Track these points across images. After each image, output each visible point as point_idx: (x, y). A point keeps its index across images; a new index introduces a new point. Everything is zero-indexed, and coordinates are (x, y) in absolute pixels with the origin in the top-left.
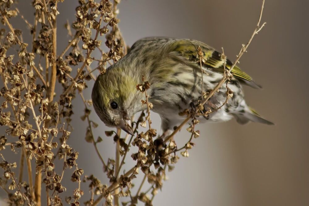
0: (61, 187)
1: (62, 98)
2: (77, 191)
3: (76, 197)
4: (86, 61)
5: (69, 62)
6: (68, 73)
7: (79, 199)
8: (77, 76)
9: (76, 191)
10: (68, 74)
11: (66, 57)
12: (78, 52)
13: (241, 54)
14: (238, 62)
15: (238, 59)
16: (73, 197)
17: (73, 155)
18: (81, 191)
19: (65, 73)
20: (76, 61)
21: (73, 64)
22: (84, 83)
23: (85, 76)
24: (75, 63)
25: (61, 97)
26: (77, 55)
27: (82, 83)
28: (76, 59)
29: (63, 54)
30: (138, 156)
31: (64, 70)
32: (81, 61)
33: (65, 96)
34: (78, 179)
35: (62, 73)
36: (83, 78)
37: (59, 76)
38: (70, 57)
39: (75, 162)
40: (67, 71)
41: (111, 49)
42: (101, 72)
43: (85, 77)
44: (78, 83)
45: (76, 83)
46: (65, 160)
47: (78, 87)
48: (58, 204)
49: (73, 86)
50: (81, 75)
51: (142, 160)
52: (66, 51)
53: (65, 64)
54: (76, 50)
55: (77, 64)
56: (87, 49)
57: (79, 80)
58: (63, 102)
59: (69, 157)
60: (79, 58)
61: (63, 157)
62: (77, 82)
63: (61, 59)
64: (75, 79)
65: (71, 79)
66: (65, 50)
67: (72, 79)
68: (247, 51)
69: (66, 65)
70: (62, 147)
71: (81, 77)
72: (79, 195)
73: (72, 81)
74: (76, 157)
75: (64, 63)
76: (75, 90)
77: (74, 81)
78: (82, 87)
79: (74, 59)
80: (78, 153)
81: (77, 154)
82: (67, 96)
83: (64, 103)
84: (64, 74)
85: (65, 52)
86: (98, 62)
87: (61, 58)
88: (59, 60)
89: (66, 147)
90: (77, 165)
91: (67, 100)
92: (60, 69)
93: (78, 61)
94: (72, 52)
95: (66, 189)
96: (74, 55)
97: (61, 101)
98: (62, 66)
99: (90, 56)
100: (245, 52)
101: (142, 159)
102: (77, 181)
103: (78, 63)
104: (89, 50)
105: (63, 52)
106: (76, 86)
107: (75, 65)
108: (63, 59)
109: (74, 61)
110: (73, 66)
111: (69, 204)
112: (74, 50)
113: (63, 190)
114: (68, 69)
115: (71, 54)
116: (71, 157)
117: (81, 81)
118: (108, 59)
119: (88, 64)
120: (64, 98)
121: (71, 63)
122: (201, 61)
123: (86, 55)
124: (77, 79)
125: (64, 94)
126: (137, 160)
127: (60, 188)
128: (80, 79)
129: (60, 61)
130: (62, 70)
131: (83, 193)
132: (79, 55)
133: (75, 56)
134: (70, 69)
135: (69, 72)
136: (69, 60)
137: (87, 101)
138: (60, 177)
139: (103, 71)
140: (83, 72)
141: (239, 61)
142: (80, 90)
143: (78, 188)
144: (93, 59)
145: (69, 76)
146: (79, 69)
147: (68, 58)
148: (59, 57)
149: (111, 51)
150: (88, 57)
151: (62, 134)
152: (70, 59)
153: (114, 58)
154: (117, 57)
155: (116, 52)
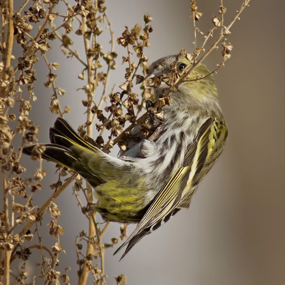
0: (20, 167)
1: (20, 62)
2: (38, 170)
3: (37, 178)
4: (48, 16)
5: (29, 19)
6: (26, 32)
7: (40, 181)
8: (38, 35)
9: (36, 171)
11: (26, 13)
12: (40, 6)
13: (243, 8)
14: (237, 18)
15: (239, 15)
16: (34, 179)
17: (33, 128)
18: (43, 171)
19: (24, 31)
20: (37, 17)
21: (34, 21)
22: (46, 43)
23: (47, 34)
24: (35, 20)
25: (19, 60)
26: (38, 10)
27: (44, 43)
28: (37, 15)
29: (22, 9)
30: (112, 124)
31: (22, 28)
32: (43, 18)
33: (23, 59)
34: (39, 157)
35: (20, 32)
36: (46, 37)
37: (17, 35)
38: (30, 12)
39: (34, 137)
41: (78, 3)
42: (67, 30)
43: (48, 36)
44: (39, 44)
45: (37, 44)
46: (24, 135)
47: (39, 48)
48: (17, 187)
49: (33, 47)
50: (42, 34)
51: (117, 130)
52: (25, 5)
53: (24, 20)
54: (37, 4)
55: (38, 21)
56: (49, 3)
57: (40, 40)
58: (21, 66)
59: (28, 131)
60: (41, 14)
61: (21, 132)
62: (38, 42)
63: (19, 15)
64: (35, 39)
65: (31, 38)
66: (23, 5)
67: (32, 38)
68: (249, 5)
69: (25, 22)
70: (19, 119)
71: (43, 36)
72: (40, 175)
73: (31, 41)
74: (36, 131)
75: (22, 20)
76: (36, 51)
77: (35, 41)
78: (44, 48)
79: (35, 15)
80: (38, 126)
81: (37, 128)
82: (26, 59)
83: (23, 67)
84: (23, 33)
85: (23, 7)
86: (63, 18)
87: (18, 14)
88: (16, 17)
89: (24, 120)
90: (37, 140)
91: (27, 64)
92: (17, 27)
93: (40, 17)
94: (33, 7)
95: (25, 169)
96: (34, 10)
97: (19, 65)
98: (19, 24)
99: (52, 11)
100: (247, 6)
101: (117, 129)
102: (38, 159)
103: (39, 19)
104: (51, 3)
105: (22, 7)
106: (37, 47)
107: (36, 22)
108: (20, 15)
109: (35, 17)
110: (33, 23)
111: (29, 186)
112: (35, 4)
113: (22, 171)
114: (27, 27)
115: (31, 9)
116: (30, 131)
117: (44, 41)
118: (75, 14)
119: (50, 21)
120: (23, 61)
121: (31, 19)
122: (194, 16)
123: (48, 9)
125: (22, 56)
126: (111, 129)
127: (18, 168)
128: (42, 38)
129: (17, 17)
130: (20, 28)
131: (45, 174)
132: (41, 10)
133: (36, 11)
134: (30, 27)
135: (28, 31)
136: (29, 16)
137: (51, 64)
138: (18, 155)
139: (69, 28)
140: (45, 31)
141: (239, 17)
142: (43, 52)
143: (39, 167)
144: (57, 14)
145: (29, 35)
146: (40, 27)
147: (28, 13)
148: (16, 13)
149: (78, 5)
150: (50, 13)
151: (19, 104)
152: (30, 14)
153: (80, 13)
154: (85, 12)
155: (84, 6)
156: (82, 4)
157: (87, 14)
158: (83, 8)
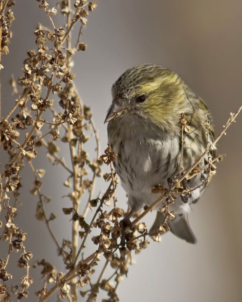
0: (7, 274)
1: (7, 169)
2: (25, 278)
3: (24, 286)
4: (36, 124)
5: (16, 126)
7: (27, 288)
8: (25, 142)
9: (23, 278)
10: (14, 140)
11: (13, 120)
12: (27, 113)
13: (229, 124)
14: (224, 134)
15: (225, 130)
16: (20, 286)
17: (20, 236)
18: (30, 279)
19: (11, 138)
20: (24, 124)
21: (21, 128)
22: (33, 150)
23: (34, 142)
24: (23, 127)
25: (6, 167)
26: (25, 117)
27: (31, 150)
28: (24, 121)
29: (9, 116)
30: (100, 239)
31: (9, 135)
32: (30, 124)
33: (10, 165)
34: (27, 264)
35: (8, 139)
36: (33, 144)
37: (4, 142)
38: (17, 119)
39: (22, 244)
40: (13, 137)
41: (66, 110)
42: (54, 137)
43: (35, 143)
44: (26, 151)
45: (24, 151)
46: (11, 242)
47: (26, 155)
48: (3, 294)
49: (20, 154)
50: (30, 141)
51: (105, 245)
52: (12, 112)
53: (11, 127)
54: (24, 111)
55: (25, 128)
56: (36, 110)
57: (27, 147)
58: (8, 173)
59: (15, 238)
60: (28, 121)
61: (8, 239)
62: (24, 149)
63: (6, 122)
64: (22, 146)
65: (18, 145)
66: (10, 111)
67: (20, 145)
68: (235, 122)
69: (12, 129)
70: (6, 226)
71: (31, 143)
72: (27, 283)
73: (19, 148)
74: (24, 238)
75: (9, 127)
76: (22, 158)
77: (22, 149)
78: (32, 155)
79: (22, 121)
80: (26, 234)
81: (24, 235)
82: (13, 166)
83: (10, 174)
84: (10, 140)
85: (10, 114)
86: (49, 125)
87: (6, 120)
88: (3, 124)
89: (11, 227)
90: (24, 247)
91: (14, 170)
92: (5, 134)
93: (27, 123)
94: (20, 114)
95: (11, 276)
96: (21, 117)
97: (6, 172)
98: (7, 131)
99: (40, 119)
100: (233, 122)
101: (105, 243)
102: (25, 267)
103: (26, 126)
104: (39, 111)
105: (9, 114)
106: (24, 154)
107: (23, 129)
108: (8, 122)
109: (22, 124)
110: (20, 130)
111: (16, 294)
112: (22, 111)
113: (9, 278)
114: (15, 134)
115: (18, 116)
116: (17, 239)
117: (31, 148)
118: (62, 121)
119: (38, 128)
120: (10, 168)
121: (18, 126)
123: (36, 117)
124: (25, 146)
125: (9, 163)
126: (99, 244)
127: (5, 275)
128: (29, 145)
129: (5, 124)
130: (8, 134)
131: (32, 282)
132: (28, 117)
133: (23, 118)
134: (17, 134)
135: (15, 138)
136: (16, 123)
137: (37, 171)
138: (5, 263)
139: (56, 136)
140: (33, 138)
141: (225, 132)
142: (29, 158)
143: (26, 275)
144: (44, 122)
145: (16, 142)
146: (27, 134)
147: (15, 120)
148: (4, 120)
149: (66, 112)
150: (38, 120)
151: (6, 210)
152: (17, 121)
153: (68, 120)
154: (72, 119)
155: (72, 113)
156: (70, 112)
157: (75, 121)
158: (71, 115)
